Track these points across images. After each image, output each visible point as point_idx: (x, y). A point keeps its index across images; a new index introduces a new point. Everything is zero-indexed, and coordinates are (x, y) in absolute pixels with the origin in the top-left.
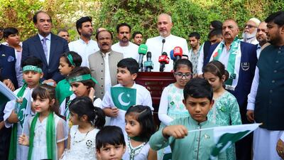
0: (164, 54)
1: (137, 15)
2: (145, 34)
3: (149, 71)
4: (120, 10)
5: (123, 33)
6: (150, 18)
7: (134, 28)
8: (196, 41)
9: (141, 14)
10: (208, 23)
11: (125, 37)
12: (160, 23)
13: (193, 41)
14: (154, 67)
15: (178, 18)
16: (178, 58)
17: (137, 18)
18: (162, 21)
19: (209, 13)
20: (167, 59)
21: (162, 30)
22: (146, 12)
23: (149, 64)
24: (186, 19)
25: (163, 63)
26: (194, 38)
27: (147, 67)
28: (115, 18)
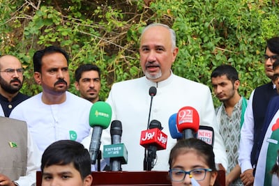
0: (155, 126)
1: (88, 23)
2: (107, 68)
3: (116, 169)
4: (44, 10)
5: (55, 70)
6: (119, 30)
7: (80, 55)
8: (230, 85)
9: (97, 20)
10: (262, 40)
11: (61, 80)
12: (147, 49)
13: (222, 84)
14: (129, 159)
15: (188, 28)
16: (189, 135)
17: (87, 29)
18: (151, 43)
19: (265, 16)
20: (161, 139)
21: (151, 66)
22: (108, 15)
23: (116, 152)
24: (208, 31)
25: (152, 147)
26: (224, 78)
27: (112, 160)
28: (33, 29)
